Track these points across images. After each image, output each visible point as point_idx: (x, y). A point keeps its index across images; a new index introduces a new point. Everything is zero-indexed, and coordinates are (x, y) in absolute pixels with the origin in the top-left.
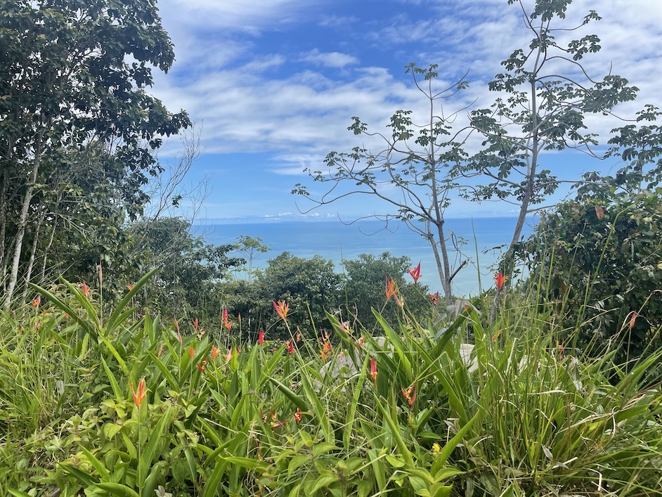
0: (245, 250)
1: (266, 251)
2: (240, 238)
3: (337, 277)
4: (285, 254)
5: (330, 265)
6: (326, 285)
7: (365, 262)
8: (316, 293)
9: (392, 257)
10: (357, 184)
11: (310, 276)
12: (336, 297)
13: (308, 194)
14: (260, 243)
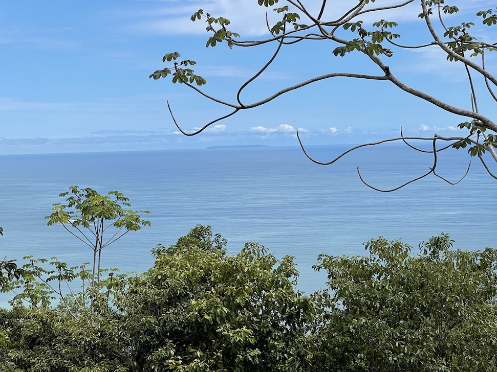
0: (85, 224)
1: (137, 228)
2: (71, 195)
3: (305, 305)
4: (198, 233)
5: (287, 270)
6: (275, 325)
7: (383, 263)
8: (248, 346)
9: (453, 249)
10: (336, 52)
11: (229, 301)
12: (301, 357)
13: (201, 82)
14: (123, 207)
